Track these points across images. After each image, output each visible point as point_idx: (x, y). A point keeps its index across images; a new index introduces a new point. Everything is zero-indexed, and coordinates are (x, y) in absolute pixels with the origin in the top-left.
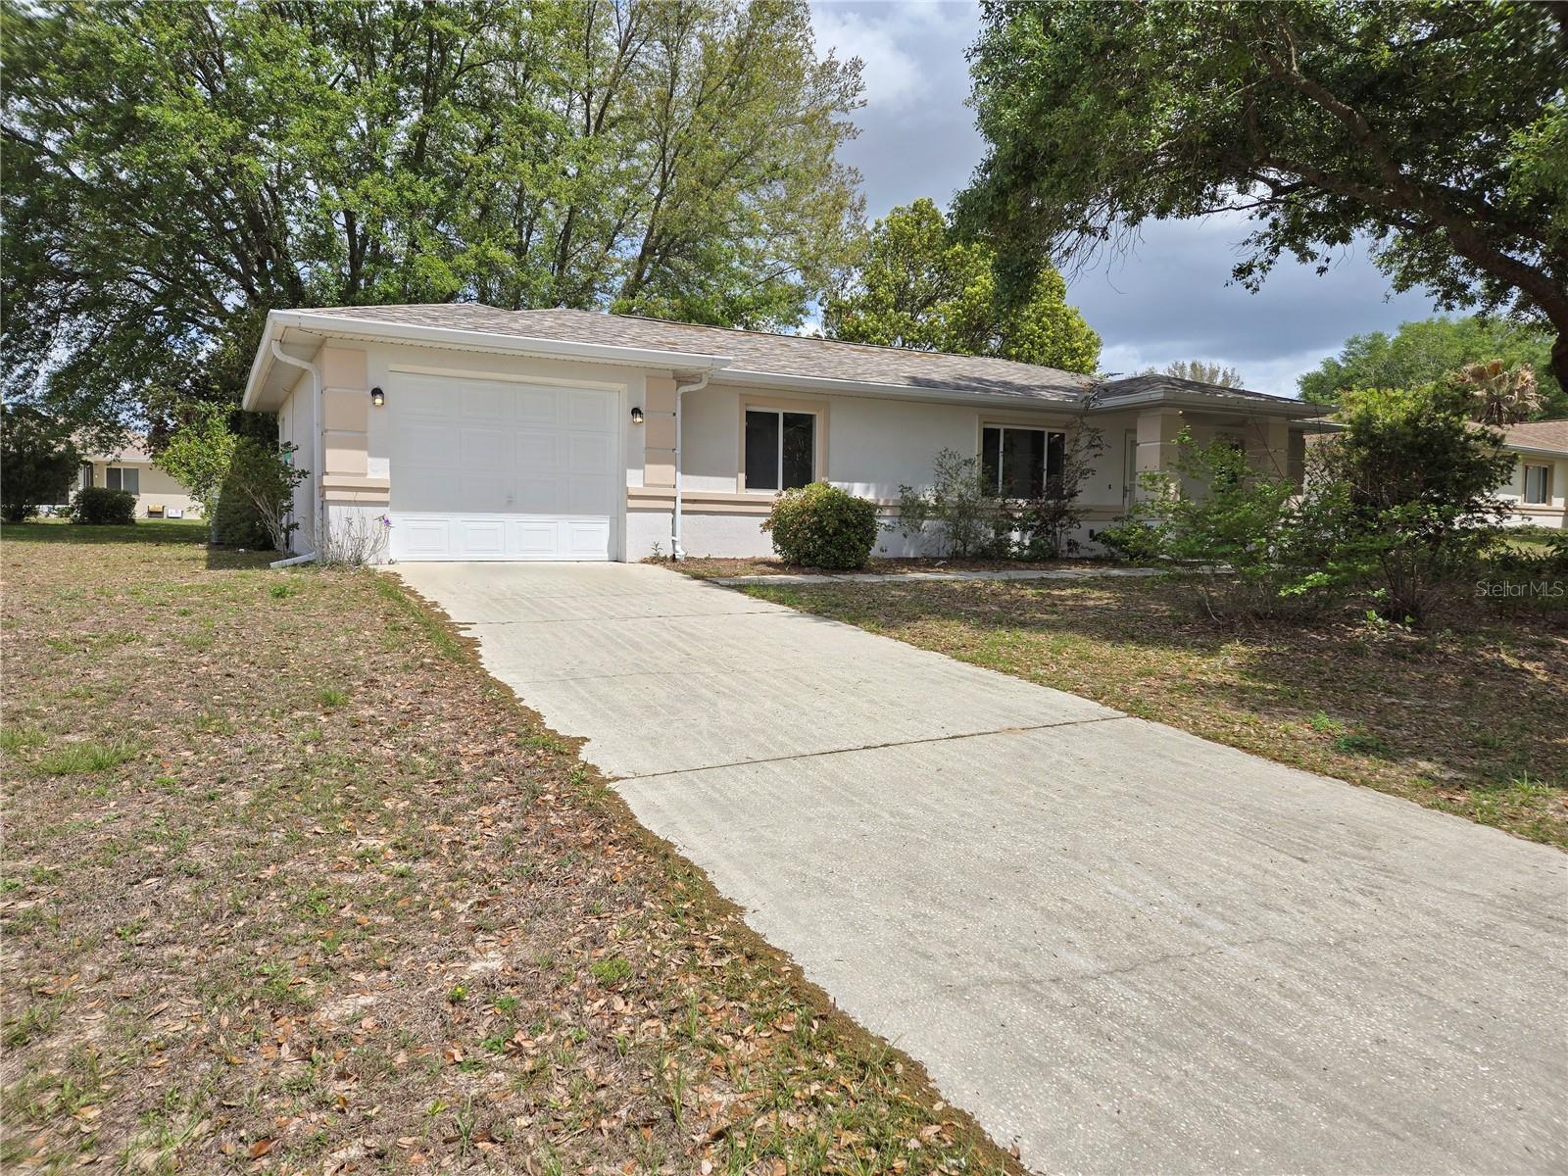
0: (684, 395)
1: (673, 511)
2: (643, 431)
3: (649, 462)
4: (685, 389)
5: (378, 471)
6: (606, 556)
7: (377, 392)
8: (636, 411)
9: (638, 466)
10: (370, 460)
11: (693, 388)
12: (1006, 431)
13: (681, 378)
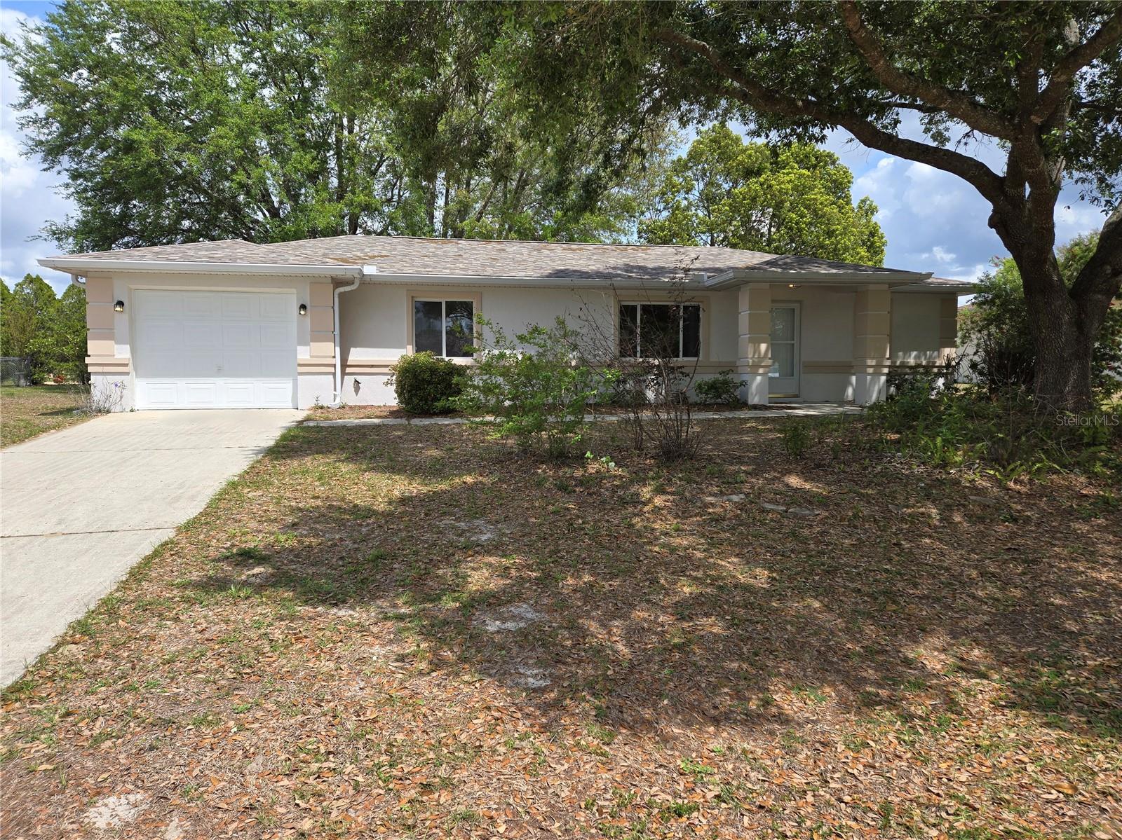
0: (341, 295)
1: (334, 374)
2: (308, 320)
3: (312, 341)
4: (342, 289)
5: (122, 352)
6: (290, 405)
7: (121, 304)
8: (303, 307)
9: (306, 344)
10: (116, 346)
11: (348, 288)
12: (644, 308)
13: (337, 282)
